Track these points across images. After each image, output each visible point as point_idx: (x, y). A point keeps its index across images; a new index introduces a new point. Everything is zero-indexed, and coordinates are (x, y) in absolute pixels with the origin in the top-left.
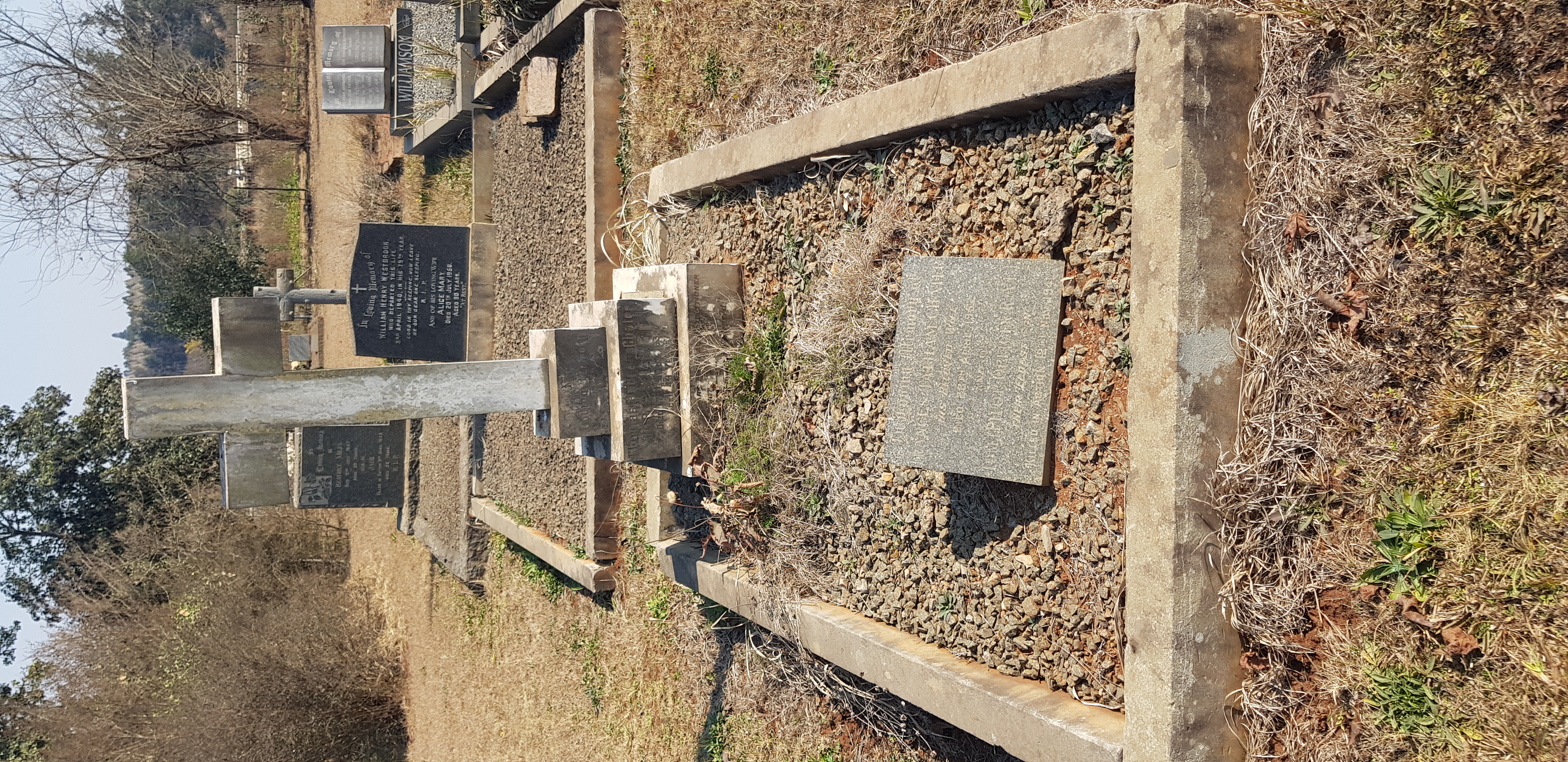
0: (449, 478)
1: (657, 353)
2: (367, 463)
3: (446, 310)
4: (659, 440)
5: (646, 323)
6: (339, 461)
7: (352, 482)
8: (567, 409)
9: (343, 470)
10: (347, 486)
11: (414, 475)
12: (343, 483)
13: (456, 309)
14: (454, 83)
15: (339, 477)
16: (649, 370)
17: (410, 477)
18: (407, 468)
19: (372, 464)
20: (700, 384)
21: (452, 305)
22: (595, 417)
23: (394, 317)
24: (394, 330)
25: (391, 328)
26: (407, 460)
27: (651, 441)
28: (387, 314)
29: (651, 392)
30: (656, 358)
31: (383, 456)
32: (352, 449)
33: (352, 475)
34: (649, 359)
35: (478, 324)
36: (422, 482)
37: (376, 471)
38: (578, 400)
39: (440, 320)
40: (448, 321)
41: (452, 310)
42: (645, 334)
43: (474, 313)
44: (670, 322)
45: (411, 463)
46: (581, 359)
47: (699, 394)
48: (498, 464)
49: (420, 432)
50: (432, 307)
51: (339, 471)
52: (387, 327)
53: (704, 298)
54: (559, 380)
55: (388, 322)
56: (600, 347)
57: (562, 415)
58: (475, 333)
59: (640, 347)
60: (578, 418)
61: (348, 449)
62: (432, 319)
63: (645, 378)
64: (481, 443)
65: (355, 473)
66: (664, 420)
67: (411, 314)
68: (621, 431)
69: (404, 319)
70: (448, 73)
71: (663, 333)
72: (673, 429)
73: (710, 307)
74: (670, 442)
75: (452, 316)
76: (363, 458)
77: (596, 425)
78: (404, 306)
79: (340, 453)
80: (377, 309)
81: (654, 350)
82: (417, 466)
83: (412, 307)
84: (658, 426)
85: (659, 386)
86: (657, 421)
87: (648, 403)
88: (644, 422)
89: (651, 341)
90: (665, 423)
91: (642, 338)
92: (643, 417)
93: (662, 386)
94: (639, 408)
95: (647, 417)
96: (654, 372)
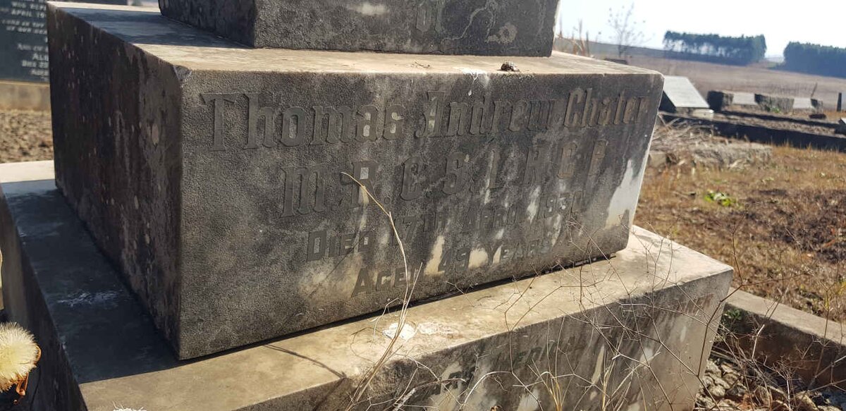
1: (532, 209)
3: (38, 62)
4: (264, 249)
5: (604, 167)
13: (40, 73)
16: (498, 185)
21: (44, 69)
23: (28, 9)
24: (12, 7)
25: (15, 4)
27: (266, 208)
29: (436, 196)
30: (521, 207)
34: (523, 183)
39: (27, 55)
40: (25, 63)
41: (38, 68)
42: (583, 165)
43: (36, 90)
44: (587, 243)
50: (40, 48)
56: (513, 32)
58: (12, 90)
59: (558, 151)
62: (26, 47)
63: (477, 177)
66: (337, 252)
69: (26, 18)
74: (249, 298)
81: (541, 197)
84: (322, 235)
85: (449, 221)
86: (341, 228)
87: (406, 185)
88: (347, 169)
89: (562, 187)
90: (331, 260)
91: (575, 157)
92: (366, 164)
93: (447, 230)
94: (398, 149)
95: (364, 182)
96: (489, 201)
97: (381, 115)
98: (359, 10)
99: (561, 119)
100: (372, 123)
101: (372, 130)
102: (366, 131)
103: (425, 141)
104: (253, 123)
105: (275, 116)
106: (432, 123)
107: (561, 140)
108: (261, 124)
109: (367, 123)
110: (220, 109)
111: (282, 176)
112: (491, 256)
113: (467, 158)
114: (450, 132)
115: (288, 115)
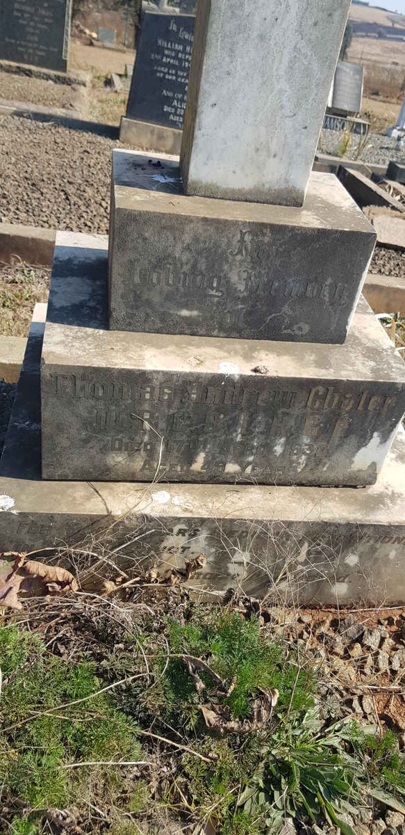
0: (16, 93)
1: (279, 449)
2: (33, 34)
3: (176, 108)
4: (86, 441)
5: (347, 434)
6: (36, 10)
7: (18, 18)
8: (187, 238)
9: (29, 13)
10: (16, 13)
11: (19, 71)
12: (18, 10)
13: (176, 119)
14: (336, 155)
15: (23, 8)
16: (248, 433)
17: (18, 68)
18: (27, 66)
19: (32, 38)
20: (203, 535)
21: (180, 116)
22: (156, 299)
23: (176, 58)
24: (164, 55)
25: (166, 52)
26: (33, 68)
27: (86, 424)
28: (179, 51)
29: (198, 433)
30: (268, 447)
31: (37, 48)
32: (46, 24)
33: (24, 19)
34: (270, 434)
35: (161, 137)
36: (13, 76)
37: (25, 41)
38: (202, 266)
39: (168, 101)
40: (165, 109)
41: (175, 114)
42: (326, 430)
43: (170, 134)
44: (332, 476)
45: (30, 71)
46: (294, 286)
47: (181, 532)
48: (27, 131)
49: (56, 82)
50: (180, 96)
51: (28, 9)
52: (168, 49)
53: (373, 550)
54: (258, 228)
55: (172, 50)
56: (306, 328)
57: (173, 224)
58: (152, 132)
59: (302, 420)
60: (161, 262)
61: (46, 20)
62: (170, 94)
63: (233, 424)
64: (48, 121)
65: (25, 22)
66: (132, 450)
67: (176, 75)
68: (121, 362)
69: (173, 66)
70: (344, 152)
71: (316, 461)
72: (108, 470)
73: (352, 560)
74: (78, 461)
75: (170, 114)
76: (37, 32)
77: (137, 300)
78: (184, 69)
79: (43, 12)
80: (185, 42)
81: (287, 444)
82: (27, 75)
83: (183, 77)
84: (121, 440)
85: (209, 446)
86: (132, 439)
87: (176, 425)
88: (135, 412)
89: (306, 440)
90: (126, 452)
91: (318, 425)
92: (147, 411)
93: (207, 450)
94: (169, 406)
95: (146, 420)
96: (240, 440)
97: (157, 390)
98: (178, 313)
99: (303, 402)
100: (152, 393)
101: (152, 395)
102: (147, 396)
103: (189, 404)
104: (78, 388)
105: (90, 385)
106: (194, 396)
107: (304, 414)
108: (83, 388)
109: (148, 392)
110: (60, 380)
111: (95, 411)
112: (244, 469)
113: (222, 416)
114: (208, 401)
115: (97, 385)
